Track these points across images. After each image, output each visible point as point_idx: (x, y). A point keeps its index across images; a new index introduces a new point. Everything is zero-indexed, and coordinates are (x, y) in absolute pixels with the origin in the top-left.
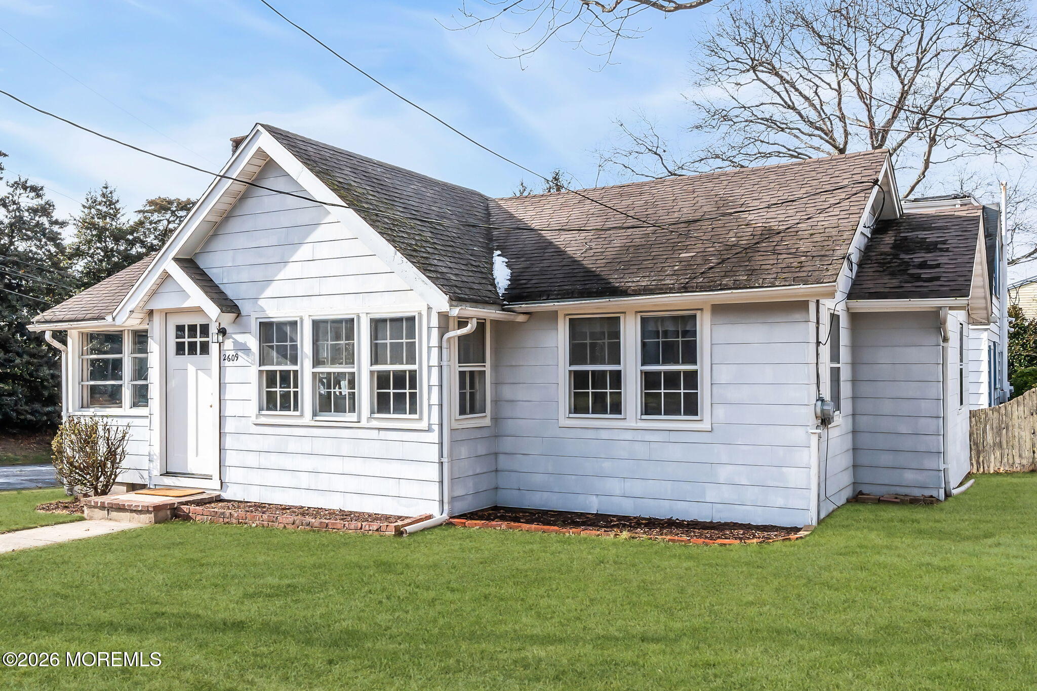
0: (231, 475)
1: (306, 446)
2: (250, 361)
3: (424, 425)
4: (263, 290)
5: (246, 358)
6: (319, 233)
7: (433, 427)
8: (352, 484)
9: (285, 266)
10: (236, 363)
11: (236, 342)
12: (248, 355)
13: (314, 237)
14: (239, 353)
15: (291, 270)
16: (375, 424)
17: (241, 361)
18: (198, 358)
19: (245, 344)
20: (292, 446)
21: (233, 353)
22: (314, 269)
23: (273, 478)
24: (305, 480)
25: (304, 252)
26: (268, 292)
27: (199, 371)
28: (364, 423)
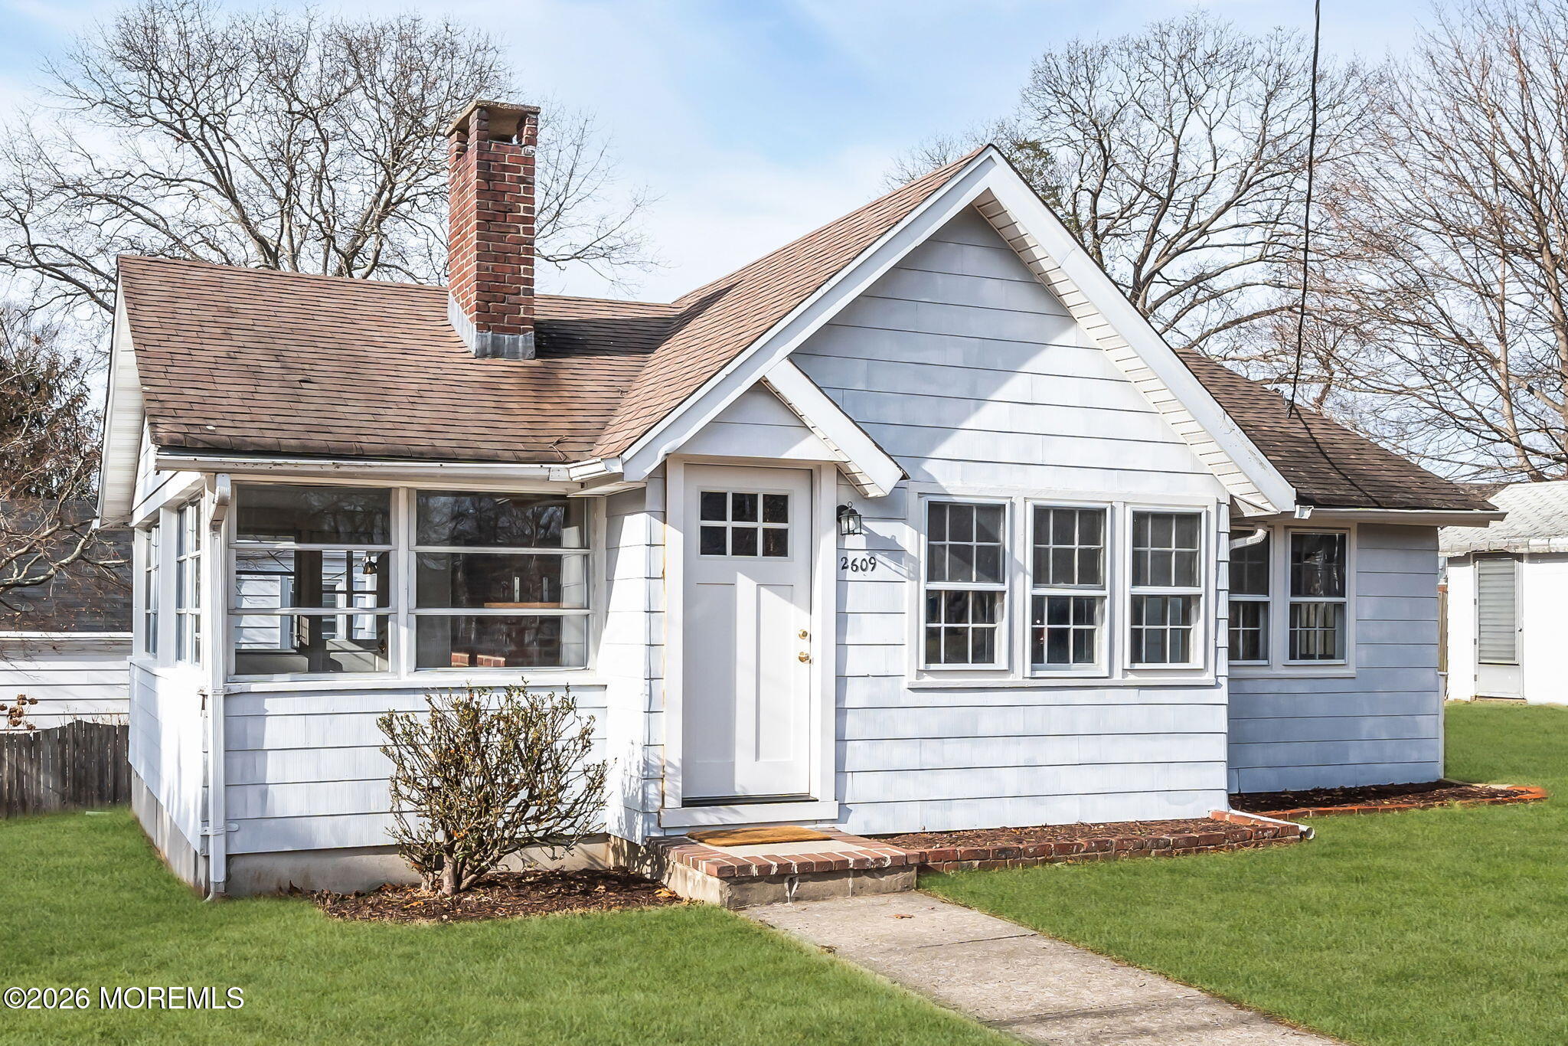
0: (858, 787)
1: (1016, 722)
2: (905, 573)
3: (1208, 678)
4: (933, 444)
5: (893, 566)
6: (1045, 360)
7: (1220, 680)
8: (1093, 779)
9: (977, 408)
10: (869, 575)
11: (871, 537)
12: (898, 561)
13: (1037, 363)
14: (878, 557)
15: (988, 416)
16: (1132, 678)
17: (881, 572)
18: (760, 561)
19: (893, 540)
20: (988, 723)
21: (864, 555)
22: (1032, 419)
23: (947, 784)
24: (1011, 781)
25: (1016, 387)
26: (945, 450)
27: (762, 588)
28: (1118, 677)
